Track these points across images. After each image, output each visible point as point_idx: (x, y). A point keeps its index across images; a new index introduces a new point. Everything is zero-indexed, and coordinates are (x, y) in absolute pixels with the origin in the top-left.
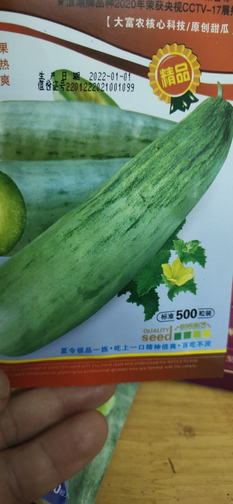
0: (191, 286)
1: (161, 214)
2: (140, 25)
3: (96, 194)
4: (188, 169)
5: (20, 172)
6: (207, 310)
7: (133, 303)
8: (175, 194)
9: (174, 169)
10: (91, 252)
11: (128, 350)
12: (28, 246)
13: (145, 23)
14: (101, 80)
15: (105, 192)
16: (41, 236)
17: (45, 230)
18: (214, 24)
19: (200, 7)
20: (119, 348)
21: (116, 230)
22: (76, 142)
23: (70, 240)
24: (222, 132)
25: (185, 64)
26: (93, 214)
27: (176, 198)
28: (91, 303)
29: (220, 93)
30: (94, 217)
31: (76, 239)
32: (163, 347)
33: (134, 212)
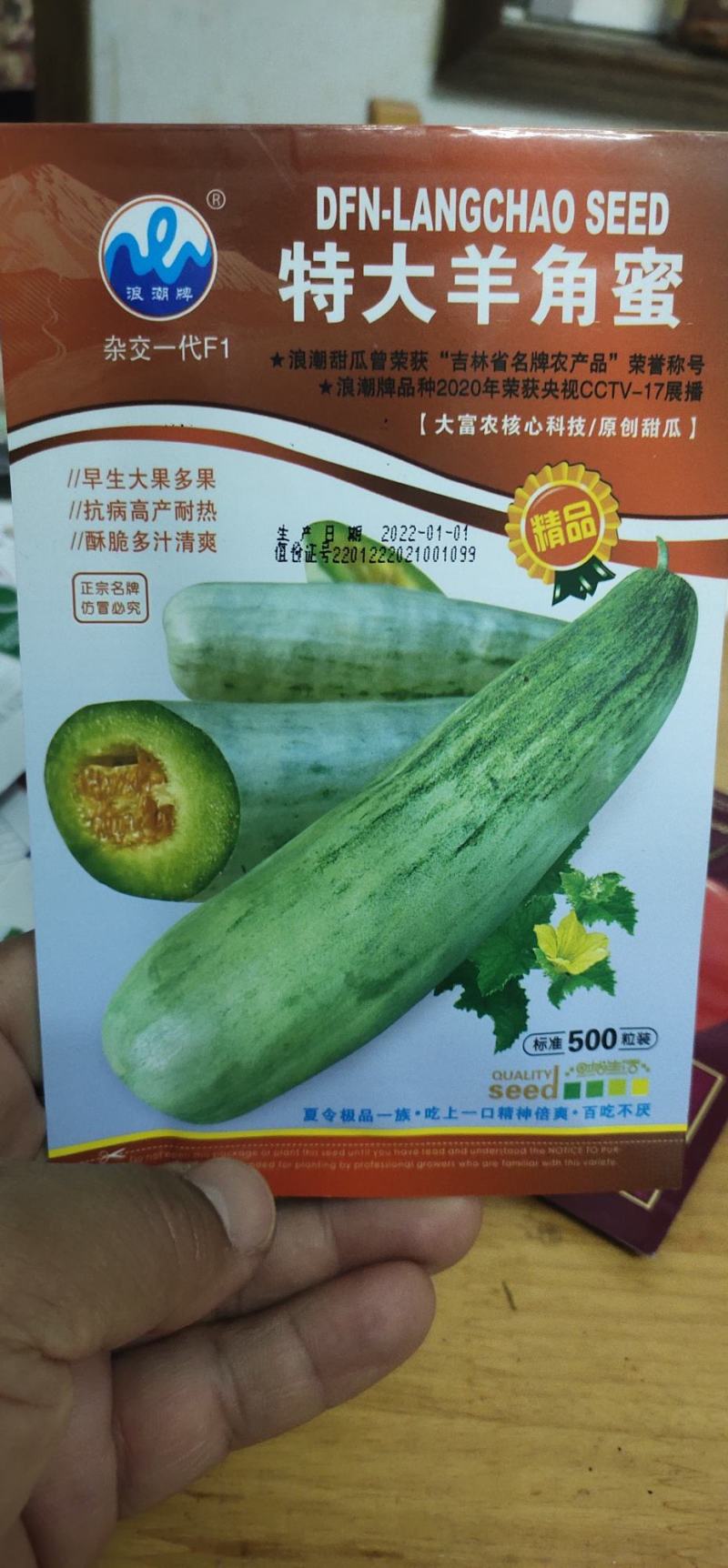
0: (601, 976)
1: (532, 816)
2: (489, 428)
3: (391, 773)
4: (593, 719)
5: (229, 724)
6: (640, 1031)
7: (468, 1010)
8: (564, 772)
9: (562, 718)
10: (377, 897)
11: (456, 1118)
12: (241, 880)
13: (499, 425)
14: (405, 540)
15: (410, 769)
16: (269, 860)
17: (278, 848)
18: (649, 419)
19: (618, 387)
20: (435, 1113)
21: (432, 849)
22: (350, 665)
23: (331, 871)
24: (669, 639)
25: (585, 504)
26: (384, 814)
27: (567, 780)
28: (375, 1007)
29: (662, 560)
30: (385, 821)
31: (345, 868)
32: (537, 1113)
33: (472, 811)
